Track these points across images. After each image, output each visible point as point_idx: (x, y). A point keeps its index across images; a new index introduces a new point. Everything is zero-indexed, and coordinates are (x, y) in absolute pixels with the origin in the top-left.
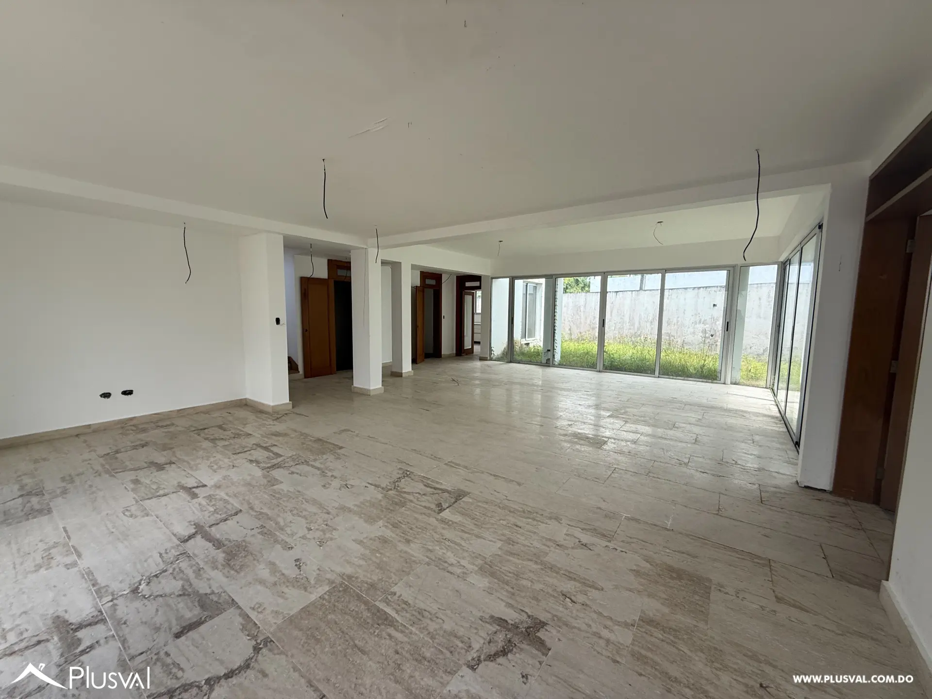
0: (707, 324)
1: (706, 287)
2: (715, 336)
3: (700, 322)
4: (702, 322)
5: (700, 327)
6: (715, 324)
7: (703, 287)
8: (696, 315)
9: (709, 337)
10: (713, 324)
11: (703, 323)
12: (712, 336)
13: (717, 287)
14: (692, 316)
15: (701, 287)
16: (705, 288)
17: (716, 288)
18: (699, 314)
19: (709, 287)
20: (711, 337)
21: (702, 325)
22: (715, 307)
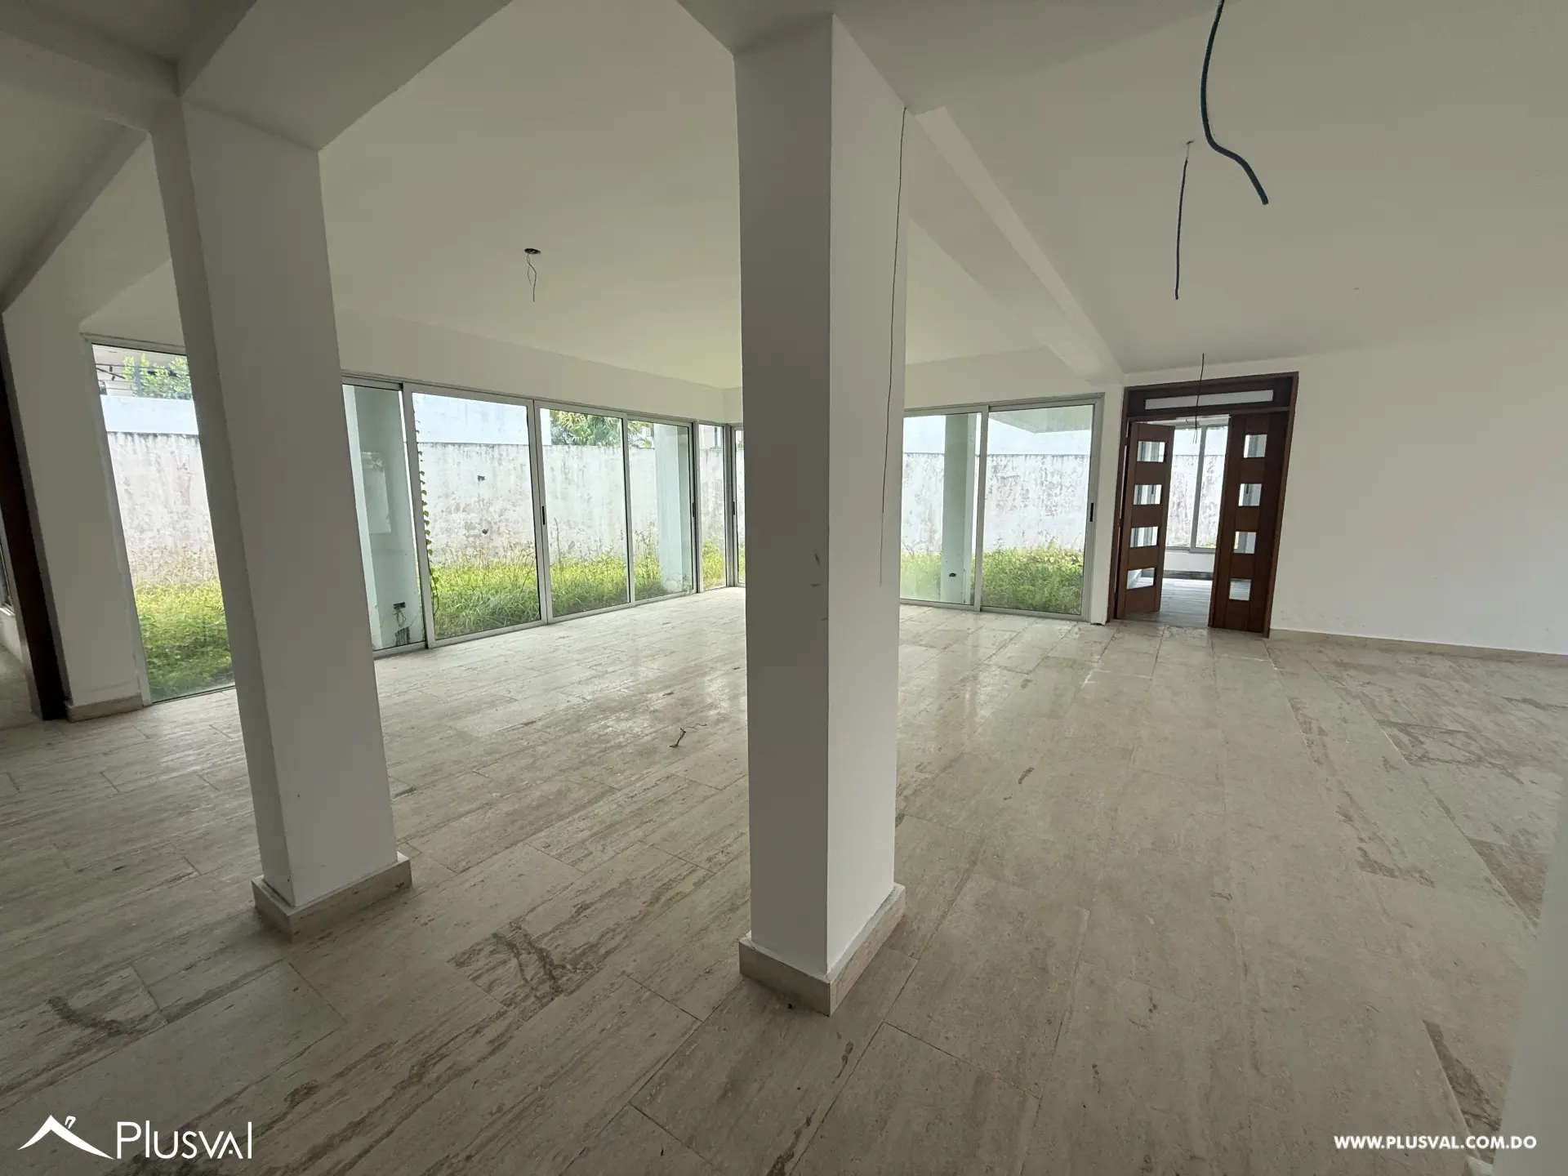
0: (473, 512)
1: (460, 445)
2: (491, 533)
3: (458, 509)
4: (462, 509)
5: (459, 518)
6: (488, 511)
7: (453, 444)
8: (447, 496)
9: (480, 536)
10: (485, 512)
11: (464, 511)
12: (485, 532)
13: (480, 445)
14: (439, 497)
15: (448, 443)
16: (457, 446)
17: (478, 447)
18: (453, 493)
19: (465, 444)
20: (483, 534)
21: (462, 515)
22: (482, 482)
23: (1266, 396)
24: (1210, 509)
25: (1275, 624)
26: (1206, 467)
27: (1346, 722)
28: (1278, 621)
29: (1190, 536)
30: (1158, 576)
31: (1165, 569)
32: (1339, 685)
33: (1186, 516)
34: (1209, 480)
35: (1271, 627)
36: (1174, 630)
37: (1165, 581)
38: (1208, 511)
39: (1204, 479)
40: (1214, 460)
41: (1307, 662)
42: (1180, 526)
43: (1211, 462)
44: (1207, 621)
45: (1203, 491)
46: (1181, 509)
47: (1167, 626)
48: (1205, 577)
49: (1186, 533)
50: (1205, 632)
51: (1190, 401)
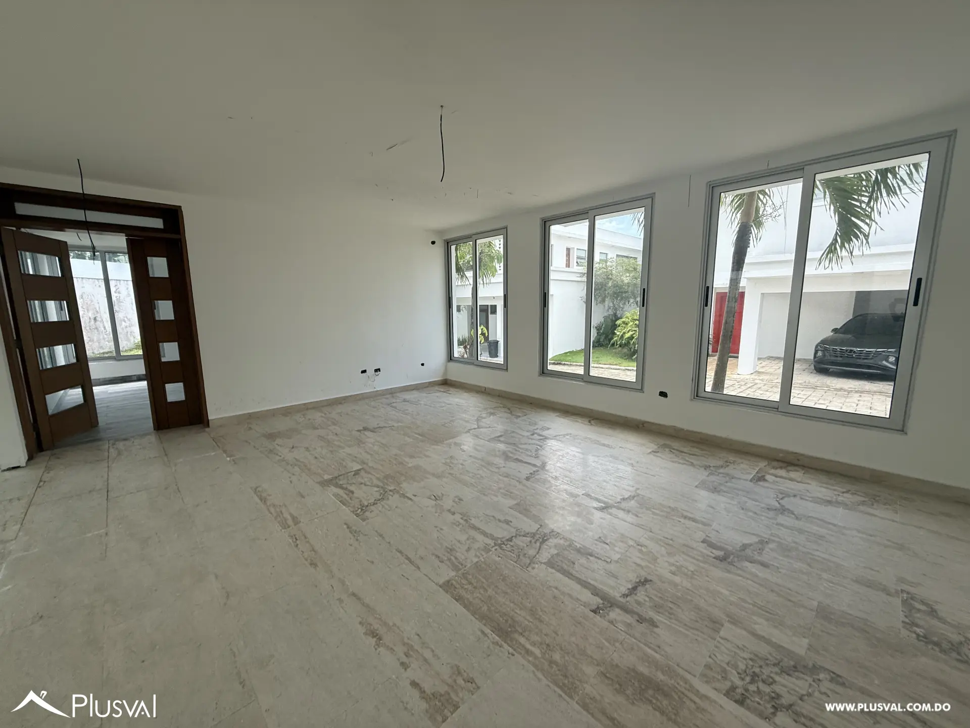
23: (157, 223)
24: (125, 322)
25: (212, 415)
26: (113, 289)
27: (303, 497)
28: (215, 411)
29: (112, 343)
30: (87, 385)
31: (92, 378)
32: (278, 458)
33: (105, 328)
34: (118, 299)
35: (209, 418)
36: (121, 445)
37: (96, 389)
38: (123, 323)
39: (114, 299)
40: (118, 284)
41: (247, 442)
42: (101, 337)
43: (116, 286)
44: (152, 424)
45: (116, 308)
46: (98, 323)
47: (111, 442)
48: (136, 379)
49: (109, 342)
50: (153, 438)
51: (77, 214)
